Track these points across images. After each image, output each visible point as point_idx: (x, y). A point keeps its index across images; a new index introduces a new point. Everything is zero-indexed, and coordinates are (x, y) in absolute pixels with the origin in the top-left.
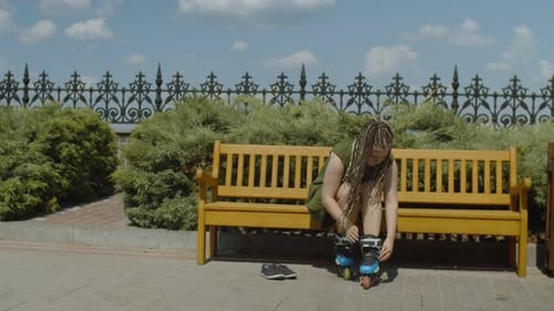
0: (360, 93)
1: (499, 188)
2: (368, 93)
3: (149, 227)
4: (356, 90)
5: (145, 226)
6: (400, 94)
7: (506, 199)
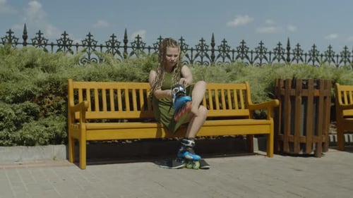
0: (65, 45)
1: (243, 106)
2: (71, 45)
3: (11, 145)
4: (62, 43)
5: (8, 145)
6: (91, 46)
7: (246, 112)
